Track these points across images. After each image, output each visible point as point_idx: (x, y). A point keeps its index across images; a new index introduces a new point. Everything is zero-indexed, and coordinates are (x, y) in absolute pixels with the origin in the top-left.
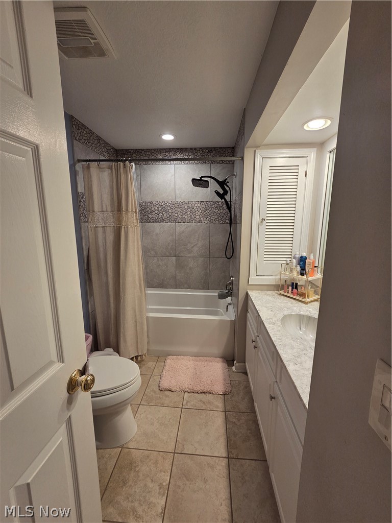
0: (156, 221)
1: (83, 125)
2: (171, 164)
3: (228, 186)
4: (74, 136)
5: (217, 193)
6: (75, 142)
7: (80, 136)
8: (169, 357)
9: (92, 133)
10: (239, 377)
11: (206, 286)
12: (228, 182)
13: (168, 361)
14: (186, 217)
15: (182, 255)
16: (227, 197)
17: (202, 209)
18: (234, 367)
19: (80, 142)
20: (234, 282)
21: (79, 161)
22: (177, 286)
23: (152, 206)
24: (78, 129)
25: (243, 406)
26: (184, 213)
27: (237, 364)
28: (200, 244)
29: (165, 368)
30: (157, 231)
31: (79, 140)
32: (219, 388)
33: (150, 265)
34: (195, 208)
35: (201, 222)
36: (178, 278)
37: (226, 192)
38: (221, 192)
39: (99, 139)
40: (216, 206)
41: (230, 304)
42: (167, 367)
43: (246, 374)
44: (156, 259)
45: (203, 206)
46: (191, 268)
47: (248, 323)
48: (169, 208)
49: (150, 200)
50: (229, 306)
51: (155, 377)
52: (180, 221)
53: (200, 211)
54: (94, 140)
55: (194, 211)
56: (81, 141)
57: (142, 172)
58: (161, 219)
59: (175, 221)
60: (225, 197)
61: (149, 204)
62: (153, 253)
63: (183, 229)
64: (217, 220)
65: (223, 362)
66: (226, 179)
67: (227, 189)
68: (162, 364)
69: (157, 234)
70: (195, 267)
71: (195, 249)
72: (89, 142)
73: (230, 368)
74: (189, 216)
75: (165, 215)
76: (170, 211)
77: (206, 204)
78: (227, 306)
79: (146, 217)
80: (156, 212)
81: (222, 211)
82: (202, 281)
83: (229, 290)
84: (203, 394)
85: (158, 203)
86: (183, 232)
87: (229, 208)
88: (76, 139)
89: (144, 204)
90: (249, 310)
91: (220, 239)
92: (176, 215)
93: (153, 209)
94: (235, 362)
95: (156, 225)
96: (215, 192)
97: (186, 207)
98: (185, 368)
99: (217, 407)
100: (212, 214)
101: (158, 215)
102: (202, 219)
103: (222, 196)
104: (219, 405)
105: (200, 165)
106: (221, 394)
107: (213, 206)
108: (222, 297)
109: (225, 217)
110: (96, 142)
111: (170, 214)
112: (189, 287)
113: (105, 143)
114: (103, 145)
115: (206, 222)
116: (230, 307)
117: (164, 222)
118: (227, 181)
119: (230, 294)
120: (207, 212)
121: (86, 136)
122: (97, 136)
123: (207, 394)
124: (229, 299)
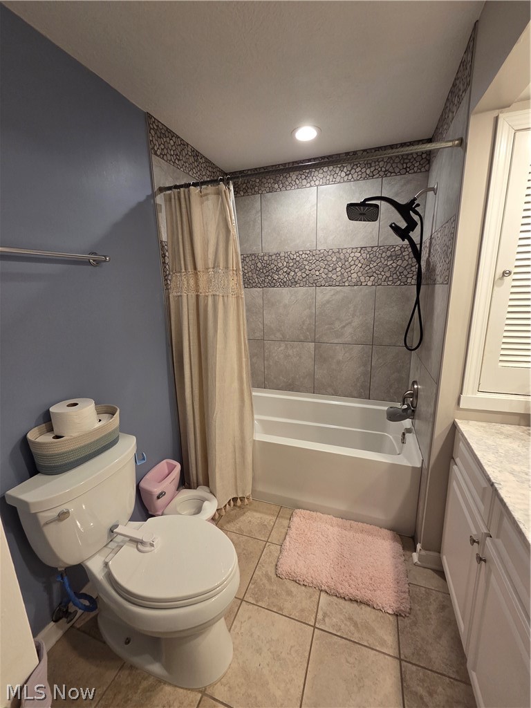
0: (284, 284)
1: (170, 132)
2: (311, 186)
3: (417, 213)
4: (153, 148)
5: (395, 229)
6: (154, 157)
7: (162, 149)
8: (297, 511)
9: (184, 144)
10: (427, 580)
11: (365, 393)
12: (418, 205)
13: (295, 519)
14: (334, 276)
15: (325, 339)
16: (415, 235)
17: (362, 261)
18: (415, 555)
19: (163, 158)
20: (421, 393)
21: (161, 190)
22: (316, 389)
23: (279, 261)
24: (160, 138)
25: (439, 654)
26: (330, 269)
27: (423, 552)
28: (356, 322)
29: (290, 532)
30: (287, 302)
31: (162, 156)
32: (387, 598)
33: (274, 355)
34: (350, 259)
35: (359, 283)
36: (317, 377)
37: (412, 225)
38: (403, 224)
39: (196, 154)
40: (389, 253)
41: (409, 431)
42: (293, 532)
43: (441, 574)
44: (283, 345)
45: (364, 255)
46: (339, 362)
47: (454, 485)
48: (306, 263)
49: (275, 251)
50: (407, 435)
51: (272, 547)
52: (323, 283)
53: (360, 265)
54: (187, 157)
55: (348, 266)
56: (165, 157)
57: (264, 203)
58: (293, 281)
59: (316, 284)
60: (411, 234)
61: (274, 257)
62: (279, 335)
63: (327, 297)
64: (391, 279)
65: (394, 539)
66: (415, 199)
67: (416, 218)
68: (286, 522)
69: (285, 306)
70: (347, 361)
71: (349, 330)
72: (179, 160)
73: (408, 553)
74: (339, 273)
75: (299, 274)
76: (307, 267)
77: (371, 253)
78: (404, 434)
79: (269, 278)
80: (285, 269)
81: (399, 262)
82: (358, 384)
83: (408, 405)
84: (355, 605)
85: (288, 256)
86: (328, 302)
87: (417, 254)
88: (156, 154)
89: (266, 258)
90: (458, 460)
91: (394, 313)
92: (317, 273)
93: (280, 265)
94: (419, 546)
95: (285, 290)
96: (391, 226)
97: (334, 259)
98: (324, 539)
99: (383, 643)
100: (381, 270)
101: (289, 274)
102: (362, 279)
103: (403, 234)
104: (386, 638)
105: (362, 183)
106: (390, 612)
107: (384, 255)
108: (394, 416)
109: (405, 273)
110: (192, 159)
111: (307, 272)
112: (336, 393)
113: (207, 161)
114: (204, 165)
115: (370, 283)
116: (410, 438)
117: (298, 285)
118: (416, 202)
119: (411, 412)
120: (371, 266)
121: (174, 148)
122: (193, 150)
123: (363, 606)
124: (407, 423)
